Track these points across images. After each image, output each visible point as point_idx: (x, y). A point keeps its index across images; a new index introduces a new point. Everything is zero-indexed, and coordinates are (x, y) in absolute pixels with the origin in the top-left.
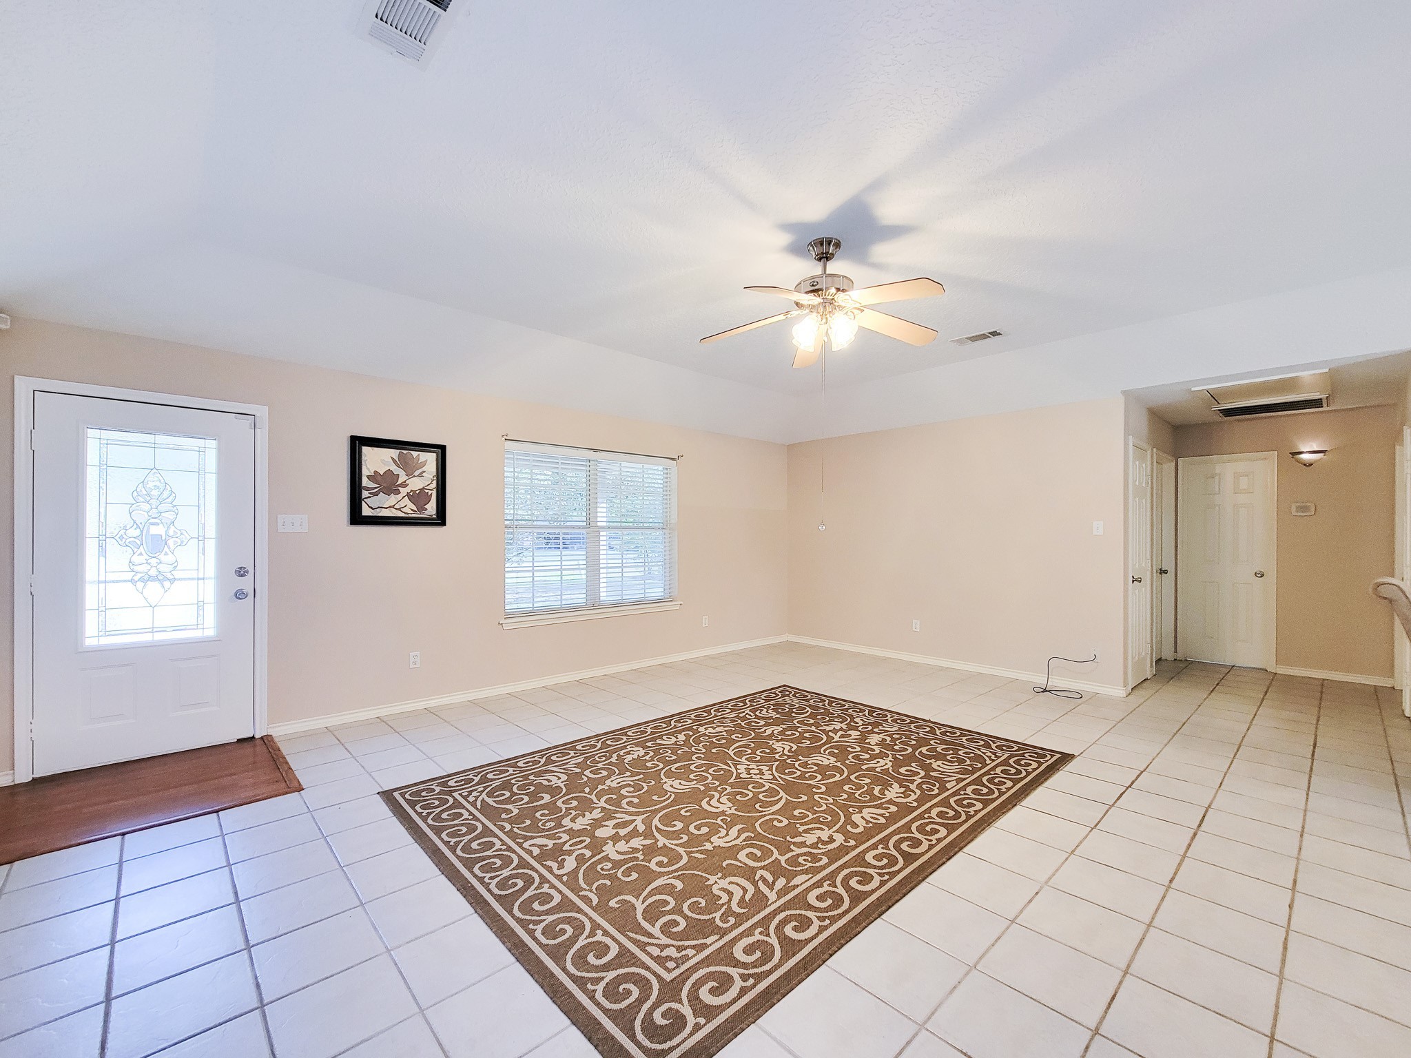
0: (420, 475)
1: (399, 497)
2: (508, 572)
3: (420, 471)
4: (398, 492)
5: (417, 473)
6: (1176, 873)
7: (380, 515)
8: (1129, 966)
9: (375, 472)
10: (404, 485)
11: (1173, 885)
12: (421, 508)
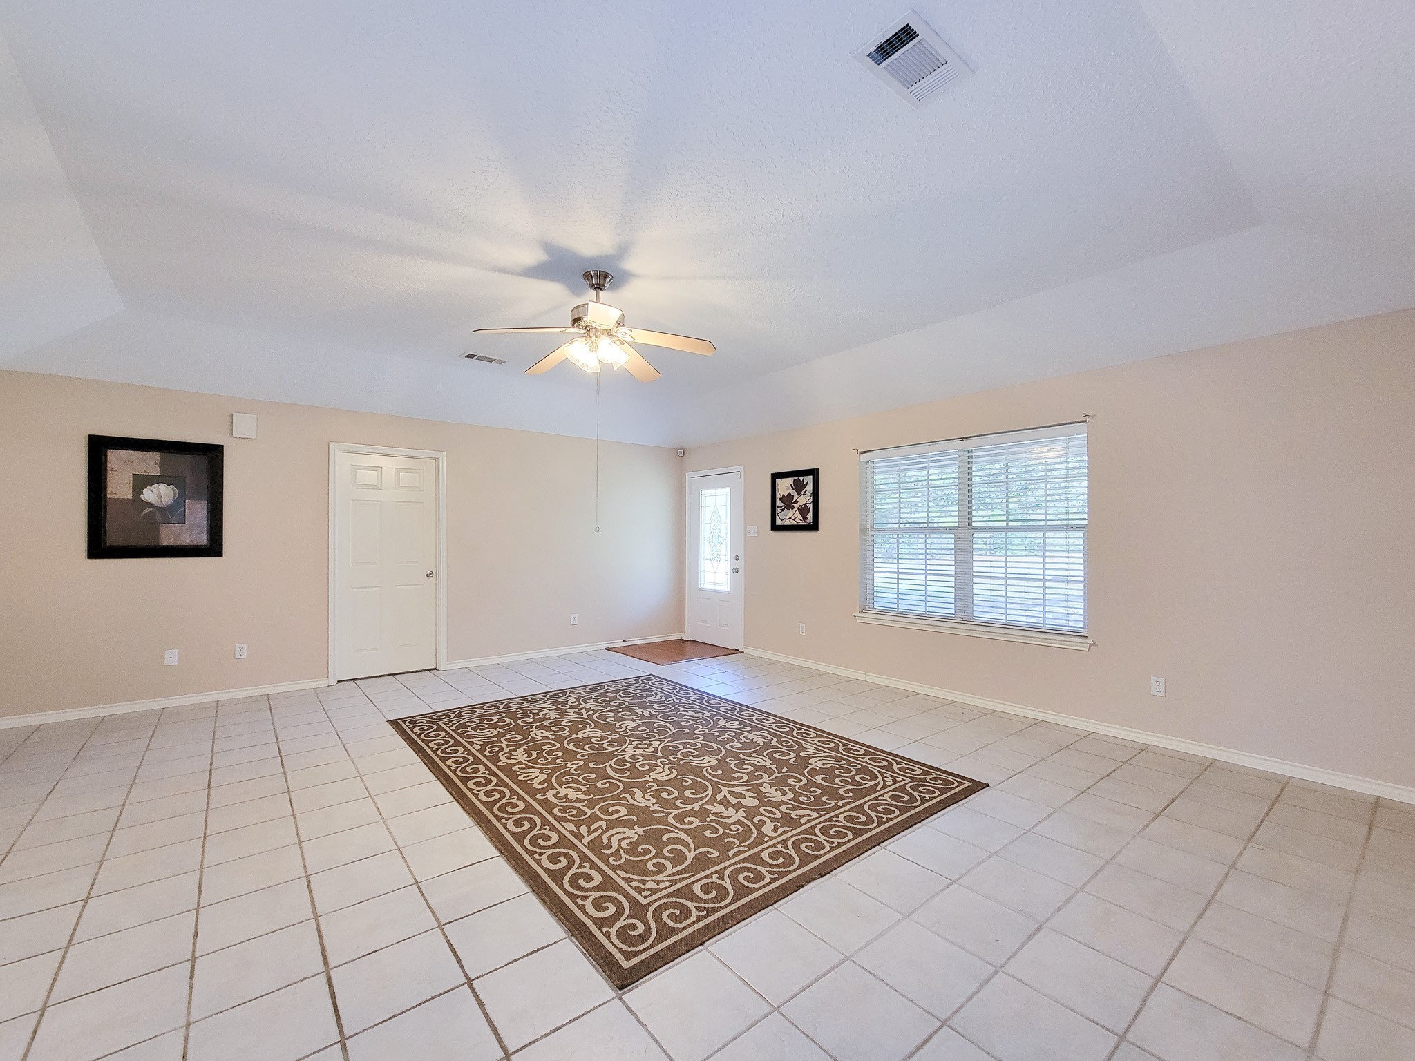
0: (804, 494)
1: (794, 510)
2: (877, 572)
3: (804, 491)
4: (793, 508)
5: (802, 493)
6: (310, 891)
7: (785, 524)
8: (295, 818)
9: (783, 495)
10: (796, 502)
11: (304, 881)
12: (805, 518)
